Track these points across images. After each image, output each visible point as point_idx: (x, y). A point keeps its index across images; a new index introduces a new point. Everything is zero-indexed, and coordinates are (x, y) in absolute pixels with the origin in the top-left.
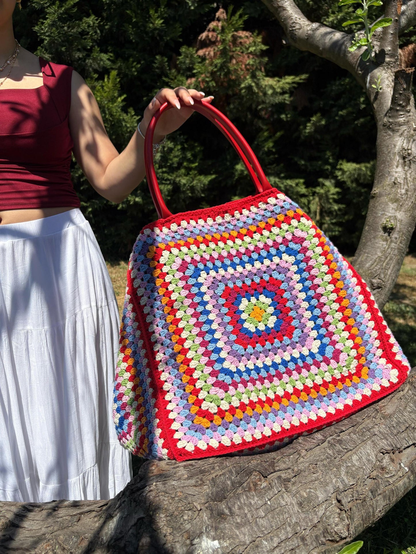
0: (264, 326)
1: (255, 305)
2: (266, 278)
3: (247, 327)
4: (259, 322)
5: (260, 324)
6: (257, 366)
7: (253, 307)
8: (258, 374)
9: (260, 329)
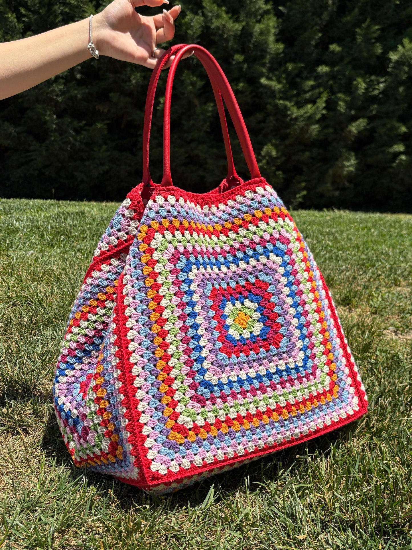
0: (249, 333)
1: (240, 310)
2: (253, 280)
3: (232, 334)
4: (244, 329)
5: (244, 331)
6: (241, 378)
7: (238, 312)
8: (241, 387)
9: (245, 337)
